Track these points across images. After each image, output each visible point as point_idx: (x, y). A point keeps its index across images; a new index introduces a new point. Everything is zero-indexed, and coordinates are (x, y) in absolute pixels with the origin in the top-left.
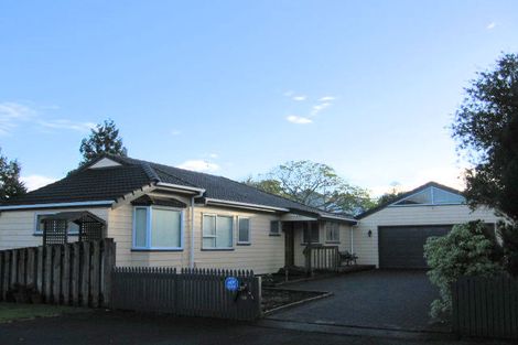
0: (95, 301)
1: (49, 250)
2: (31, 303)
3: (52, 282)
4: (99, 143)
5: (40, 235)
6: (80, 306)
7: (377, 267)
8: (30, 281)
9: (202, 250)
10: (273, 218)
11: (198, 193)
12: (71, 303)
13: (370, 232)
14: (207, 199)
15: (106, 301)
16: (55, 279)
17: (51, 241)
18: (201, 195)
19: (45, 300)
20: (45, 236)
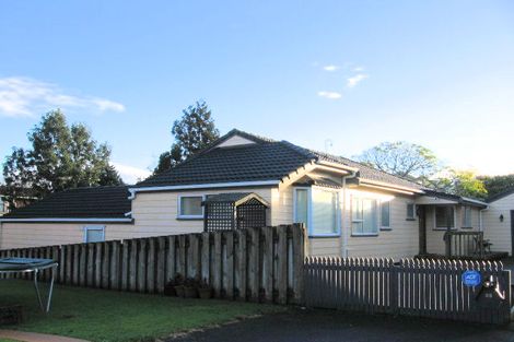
0: (282, 296)
1: (217, 237)
2: (198, 297)
3: (222, 274)
4: (191, 125)
5: (200, 219)
6: (260, 302)
7: (510, 254)
8: (192, 273)
9: (352, 236)
10: (409, 201)
11: (350, 172)
12: (248, 298)
13: (502, 217)
14: (361, 180)
15: (297, 296)
16: (225, 270)
17: (215, 226)
18: (354, 175)
19: (214, 295)
20: (206, 220)
